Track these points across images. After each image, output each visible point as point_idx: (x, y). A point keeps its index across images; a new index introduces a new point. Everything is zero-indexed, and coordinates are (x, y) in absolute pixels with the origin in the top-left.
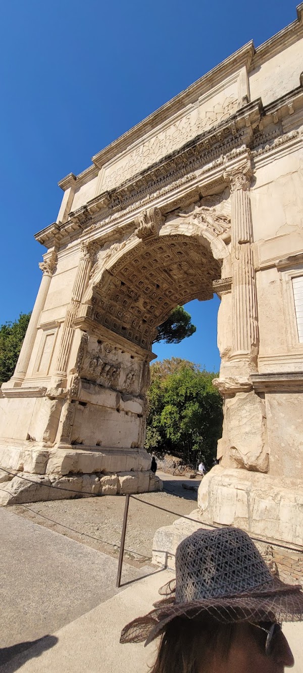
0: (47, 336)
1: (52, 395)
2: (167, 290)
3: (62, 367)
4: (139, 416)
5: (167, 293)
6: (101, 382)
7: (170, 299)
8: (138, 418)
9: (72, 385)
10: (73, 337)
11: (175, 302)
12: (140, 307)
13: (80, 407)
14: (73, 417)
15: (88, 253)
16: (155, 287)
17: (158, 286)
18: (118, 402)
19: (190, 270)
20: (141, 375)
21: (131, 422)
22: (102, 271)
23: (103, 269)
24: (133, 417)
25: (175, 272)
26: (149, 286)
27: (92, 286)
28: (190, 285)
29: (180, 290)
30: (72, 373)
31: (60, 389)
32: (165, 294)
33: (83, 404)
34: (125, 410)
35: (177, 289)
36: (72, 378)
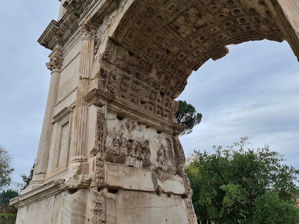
0: (63, 126)
1: (71, 187)
2: (178, 54)
3: (80, 151)
4: (184, 196)
5: (179, 58)
6: (130, 163)
7: (184, 65)
8: (183, 200)
9: (96, 168)
10: (87, 114)
11: (189, 67)
12: (155, 78)
13: (109, 195)
14: (104, 209)
15: (88, 33)
16: (165, 52)
17: (168, 52)
18: (155, 182)
19: (198, 22)
20: (173, 150)
21: (176, 205)
22: (106, 41)
23: (107, 38)
24: (178, 200)
25: (182, 29)
26: (159, 53)
27: (98, 58)
28: (201, 41)
29: (192, 51)
30: (93, 155)
31: (80, 176)
32: (177, 59)
33: (114, 190)
34: (166, 191)
35: (188, 51)
36: (94, 161)
